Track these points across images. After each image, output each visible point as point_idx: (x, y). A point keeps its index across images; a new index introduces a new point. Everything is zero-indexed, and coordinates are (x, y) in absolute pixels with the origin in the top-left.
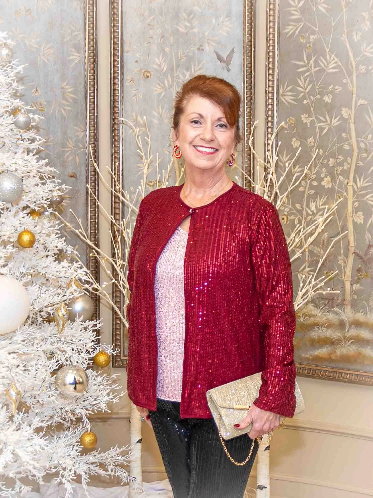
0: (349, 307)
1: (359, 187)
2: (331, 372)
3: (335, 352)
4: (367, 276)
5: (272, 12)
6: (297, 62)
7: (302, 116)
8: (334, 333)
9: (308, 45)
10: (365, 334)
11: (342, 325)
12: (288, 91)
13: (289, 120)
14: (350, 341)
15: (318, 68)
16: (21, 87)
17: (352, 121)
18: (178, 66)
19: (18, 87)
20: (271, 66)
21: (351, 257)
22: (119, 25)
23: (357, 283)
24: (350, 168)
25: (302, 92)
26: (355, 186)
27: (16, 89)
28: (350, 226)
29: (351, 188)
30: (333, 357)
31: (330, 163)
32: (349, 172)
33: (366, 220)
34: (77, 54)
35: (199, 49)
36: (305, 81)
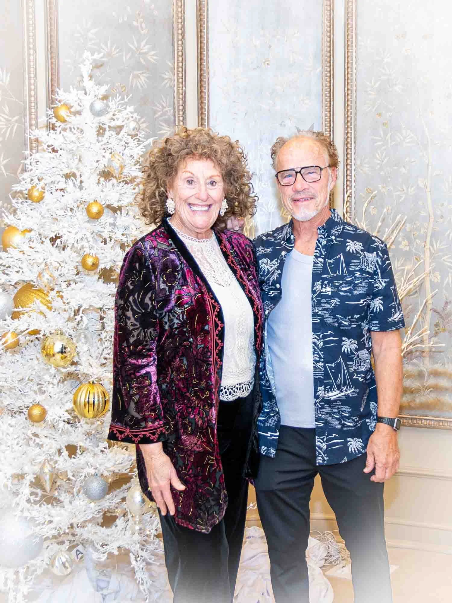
0: (428, 359)
1: (435, 249)
2: (411, 419)
3: (414, 400)
4: (444, 330)
5: (349, 92)
6: (375, 138)
7: (380, 186)
8: (413, 383)
9: (385, 122)
10: (443, 383)
11: (420, 375)
12: (365, 163)
13: (367, 190)
14: (429, 390)
15: (393, 143)
16: (142, 159)
17: (428, 190)
18: (261, 140)
19: (139, 159)
20: (349, 140)
21: (429, 314)
22: (206, 102)
23: (435, 336)
24: (426, 233)
25: (378, 164)
26: (431, 249)
27: (138, 162)
28: (428, 285)
29: (428, 251)
30: (413, 405)
31: (407, 228)
32: (426, 236)
33: (442, 279)
34: (168, 129)
35: (281, 125)
36: (382, 155)
